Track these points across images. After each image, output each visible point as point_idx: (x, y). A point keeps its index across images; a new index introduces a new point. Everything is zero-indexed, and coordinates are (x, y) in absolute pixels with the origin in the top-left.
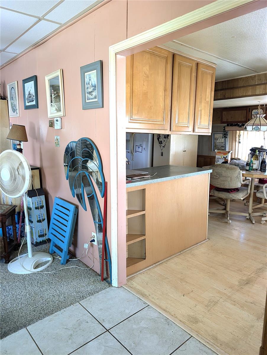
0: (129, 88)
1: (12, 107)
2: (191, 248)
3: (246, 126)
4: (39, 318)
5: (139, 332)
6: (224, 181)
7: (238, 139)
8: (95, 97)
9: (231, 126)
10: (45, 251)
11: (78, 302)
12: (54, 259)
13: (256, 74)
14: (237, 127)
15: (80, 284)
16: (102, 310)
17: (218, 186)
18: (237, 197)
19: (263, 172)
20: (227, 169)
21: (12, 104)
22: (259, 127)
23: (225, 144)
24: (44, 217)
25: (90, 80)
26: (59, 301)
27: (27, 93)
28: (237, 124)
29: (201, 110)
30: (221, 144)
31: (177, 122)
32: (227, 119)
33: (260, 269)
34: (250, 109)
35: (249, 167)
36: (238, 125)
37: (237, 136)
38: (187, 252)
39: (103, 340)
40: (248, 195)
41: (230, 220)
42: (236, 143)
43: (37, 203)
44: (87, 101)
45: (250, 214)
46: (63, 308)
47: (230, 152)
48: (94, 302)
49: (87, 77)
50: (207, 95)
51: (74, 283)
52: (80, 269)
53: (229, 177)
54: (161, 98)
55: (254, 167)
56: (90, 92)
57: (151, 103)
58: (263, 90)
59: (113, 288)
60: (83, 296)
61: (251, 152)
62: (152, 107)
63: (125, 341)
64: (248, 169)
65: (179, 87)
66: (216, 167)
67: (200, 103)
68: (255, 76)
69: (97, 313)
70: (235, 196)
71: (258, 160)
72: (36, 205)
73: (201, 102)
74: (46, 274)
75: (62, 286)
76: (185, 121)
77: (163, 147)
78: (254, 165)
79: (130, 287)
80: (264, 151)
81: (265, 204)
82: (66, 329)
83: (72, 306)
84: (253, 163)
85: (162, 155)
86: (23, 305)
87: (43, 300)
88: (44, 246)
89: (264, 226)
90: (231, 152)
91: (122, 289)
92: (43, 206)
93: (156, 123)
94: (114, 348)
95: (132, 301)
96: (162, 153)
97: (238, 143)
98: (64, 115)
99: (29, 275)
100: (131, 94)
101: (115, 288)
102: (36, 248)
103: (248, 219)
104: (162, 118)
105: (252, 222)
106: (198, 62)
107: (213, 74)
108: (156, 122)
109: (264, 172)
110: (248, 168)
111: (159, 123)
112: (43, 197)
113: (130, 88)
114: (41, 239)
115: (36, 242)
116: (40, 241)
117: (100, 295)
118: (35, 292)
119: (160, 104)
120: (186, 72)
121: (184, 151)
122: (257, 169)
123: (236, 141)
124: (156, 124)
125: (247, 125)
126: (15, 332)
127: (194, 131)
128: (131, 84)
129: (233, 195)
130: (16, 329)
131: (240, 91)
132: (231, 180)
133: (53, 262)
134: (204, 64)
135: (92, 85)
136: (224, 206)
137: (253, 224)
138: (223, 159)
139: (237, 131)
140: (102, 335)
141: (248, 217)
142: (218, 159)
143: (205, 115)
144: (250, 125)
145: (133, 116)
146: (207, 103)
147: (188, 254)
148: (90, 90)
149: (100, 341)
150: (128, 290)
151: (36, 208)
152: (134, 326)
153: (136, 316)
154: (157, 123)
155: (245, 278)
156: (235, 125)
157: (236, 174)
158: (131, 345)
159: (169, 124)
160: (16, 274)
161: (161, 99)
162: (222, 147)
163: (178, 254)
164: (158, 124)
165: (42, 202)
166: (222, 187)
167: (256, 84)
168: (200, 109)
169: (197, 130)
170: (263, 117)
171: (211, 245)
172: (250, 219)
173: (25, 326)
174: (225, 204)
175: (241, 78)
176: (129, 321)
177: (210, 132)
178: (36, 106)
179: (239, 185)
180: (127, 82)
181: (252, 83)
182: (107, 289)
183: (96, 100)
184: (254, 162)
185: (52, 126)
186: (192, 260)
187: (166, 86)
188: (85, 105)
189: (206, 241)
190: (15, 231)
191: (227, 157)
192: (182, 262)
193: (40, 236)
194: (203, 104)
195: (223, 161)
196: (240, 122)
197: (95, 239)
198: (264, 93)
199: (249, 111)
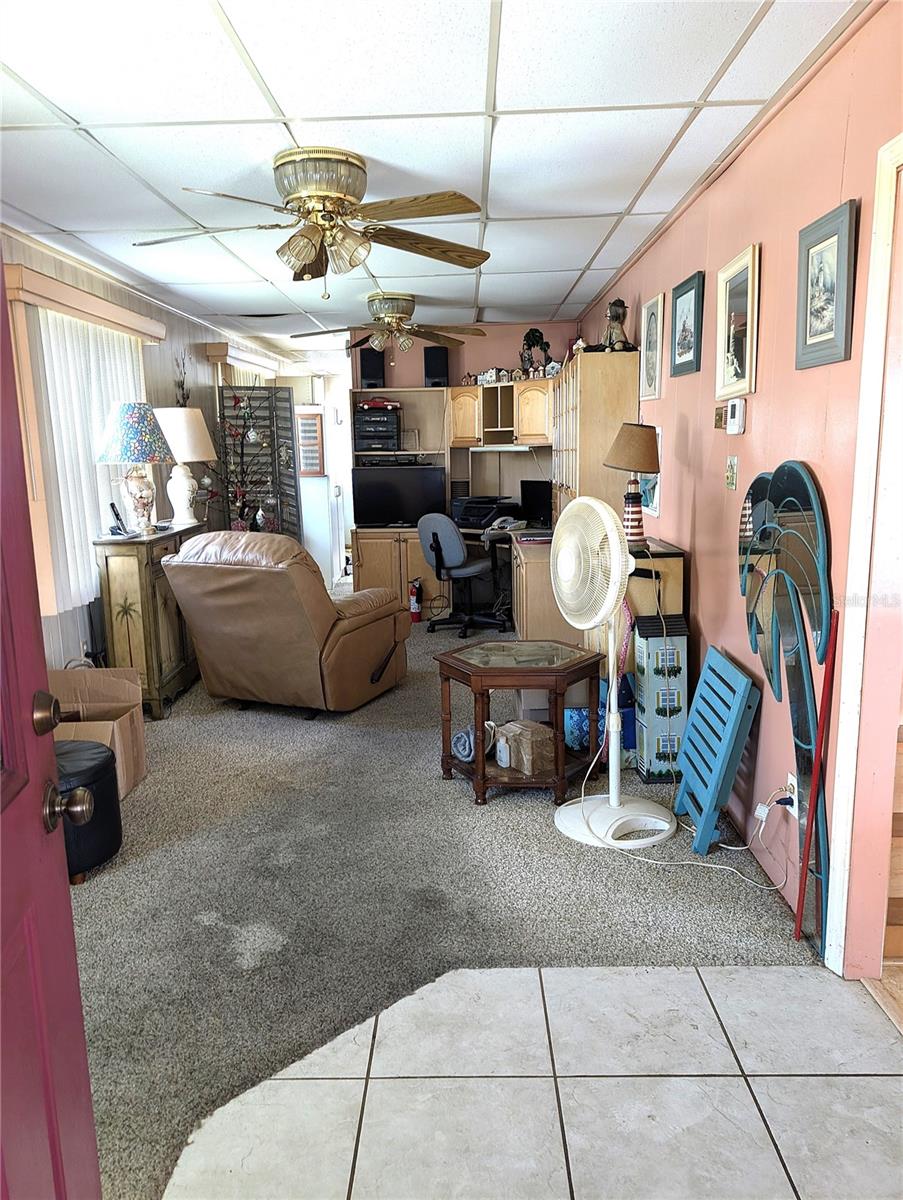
1: (648, 374)
4: (577, 961)
5: (847, 1129)
8: (830, 328)
10: (663, 803)
11: (694, 965)
12: (679, 829)
15: (720, 922)
16: (757, 1018)
21: (647, 360)
24: (679, 703)
25: (821, 270)
26: (643, 942)
27: (679, 327)
39: (718, 1093)
43: (660, 657)
44: (810, 341)
46: (647, 962)
48: (740, 986)
49: (815, 262)
51: (708, 913)
52: (743, 881)
56: (818, 311)
59: (825, 974)
60: (714, 956)
63: (785, 1131)
69: (737, 1017)
72: (657, 660)
74: (639, 861)
75: (667, 908)
79: (886, 993)
82: (631, 1015)
83: (673, 968)
86: (552, 915)
87: (603, 922)
88: (666, 789)
91: (856, 987)
92: (680, 669)
94: (739, 1128)
95: (873, 1036)
98: (753, 391)
99: (597, 849)
101: (832, 975)
102: (644, 786)
112: (681, 643)
114: (662, 767)
115: (648, 771)
116: (660, 772)
117: (773, 976)
118: (593, 896)
126: (512, 966)
130: (515, 962)
133: (673, 836)
135: (824, 286)
140: (721, 1078)
148: (819, 304)
149: (707, 1089)
150: (876, 999)
151: (658, 672)
152: (839, 1108)
153: (861, 1083)
158: (798, 1149)
160: (568, 838)
165: (678, 657)
173: (538, 963)
176: (829, 1085)
178: (696, 366)
182: (802, 969)
183: (831, 335)
185: (720, 427)
188: (804, 354)
190: (593, 724)
193: (661, 756)
197: (793, 797)
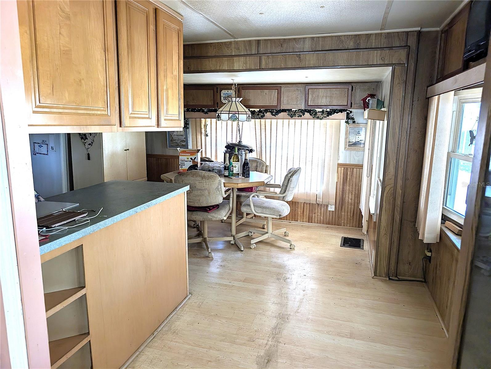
0: (27, 37)
2: (168, 320)
3: (220, 114)
6: (198, 196)
7: (205, 131)
9: (192, 111)
13: (233, 40)
14: (201, 114)
17: (191, 203)
18: (219, 216)
19: (246, 177)
20: (202, 178)
22: (237, 115)
23: (186, 138)
28: (201, 109)
29: (167, 90)
30: (180, 137)
31: (131, 111)
32: (187, 102)
33: (275, 328)
34: (217, 88)
35: (229, 171)
36: (203, 111)
37: (203, 127)
38: (164, 329)
40: (231, 210)
41: (212, 252)
42: (202, 135)
45: (234, 236)
47: (200, 152)
50: (174, 65)
53: (205, 189)
54: (99, 65)
55: (235, 172)
57: (80, 73)
58: (243, 64)
61: (226, 149)
62: (83, 82)
64: (227, 175)
65: (130, 46)
66: (187, 176)
67: (164, 77)
68: (231, 42)
70: (216, 216)
71: (238, 161)
73: (166, 76)
76: (145, 109)
77: (90, 144)
78: (234, 168)
80: (243, 148)
81: (247, 217)
84: (233, 166)
85: (89, 159)
89: (255, 251)
90: (201, 150)
93: (93, 112)
96: (88, 154)
97: (205, 135)
100: (32, 49)
103: (232, 244)
104: (105, 102)
105: (239, 249)
106: (157, 7)
107: (179, 32)
108: (93, 110)
109: (248, 177)
110: (227, 173)
111: (99, 113)
113: (29, 37)
119: (98, 75)
120: (139, 20)
121: (126, 150)
122: (238, 174)
123: (201, 133)
124: (93, 115)
125: (220, 112)
127: (158, 125)
128: (30, 29)
129: (213, 214)
131: (211, 63)
132: (209, 193)
134: (166, 13)
136: (195, 229)
137: (242, 251)
138: (191, 161)
139: (202, 119)
141: (233, 242)
142: (183, 161)
143: (173, 99)
144: (225, 112)
145: (41, 99)
146: (175, 78)
147: (166, 334)
154: (96, 112)
155: (262, 353)
156: (199, 111)
157: (215, 185)
159: (118, 115)
161: (100, 67)
162: (183, 141)
163: (150, 340)
164: (97, 115)
166: (197, 205)
167: (233, 54)
168: (165, 88)
169: (163, 123)
170: (240, 102)
171: (198, 303)
172: (235, 243)
174: (196, 225)
175: (211, 43)
177: (182, 126)
179: (220, 200)
180: (21, 23)
181: (227, 52)
184: (234, 164)
186: (177, 344)
187: (106, 42)
189: (187, 298)
191: (195, 158)
192: (160, 355)
194: (169, 80)
195: (191, 164)
196: (205, 106)
198: (244, 68)
199: (217, 92)
